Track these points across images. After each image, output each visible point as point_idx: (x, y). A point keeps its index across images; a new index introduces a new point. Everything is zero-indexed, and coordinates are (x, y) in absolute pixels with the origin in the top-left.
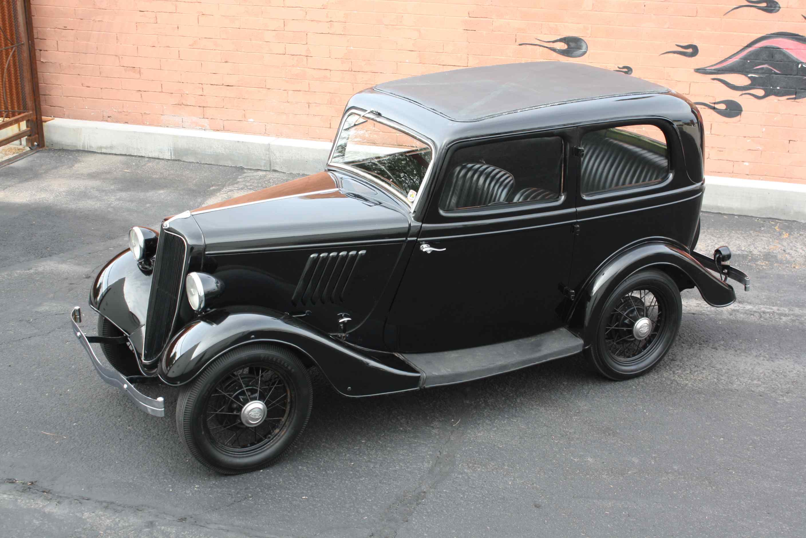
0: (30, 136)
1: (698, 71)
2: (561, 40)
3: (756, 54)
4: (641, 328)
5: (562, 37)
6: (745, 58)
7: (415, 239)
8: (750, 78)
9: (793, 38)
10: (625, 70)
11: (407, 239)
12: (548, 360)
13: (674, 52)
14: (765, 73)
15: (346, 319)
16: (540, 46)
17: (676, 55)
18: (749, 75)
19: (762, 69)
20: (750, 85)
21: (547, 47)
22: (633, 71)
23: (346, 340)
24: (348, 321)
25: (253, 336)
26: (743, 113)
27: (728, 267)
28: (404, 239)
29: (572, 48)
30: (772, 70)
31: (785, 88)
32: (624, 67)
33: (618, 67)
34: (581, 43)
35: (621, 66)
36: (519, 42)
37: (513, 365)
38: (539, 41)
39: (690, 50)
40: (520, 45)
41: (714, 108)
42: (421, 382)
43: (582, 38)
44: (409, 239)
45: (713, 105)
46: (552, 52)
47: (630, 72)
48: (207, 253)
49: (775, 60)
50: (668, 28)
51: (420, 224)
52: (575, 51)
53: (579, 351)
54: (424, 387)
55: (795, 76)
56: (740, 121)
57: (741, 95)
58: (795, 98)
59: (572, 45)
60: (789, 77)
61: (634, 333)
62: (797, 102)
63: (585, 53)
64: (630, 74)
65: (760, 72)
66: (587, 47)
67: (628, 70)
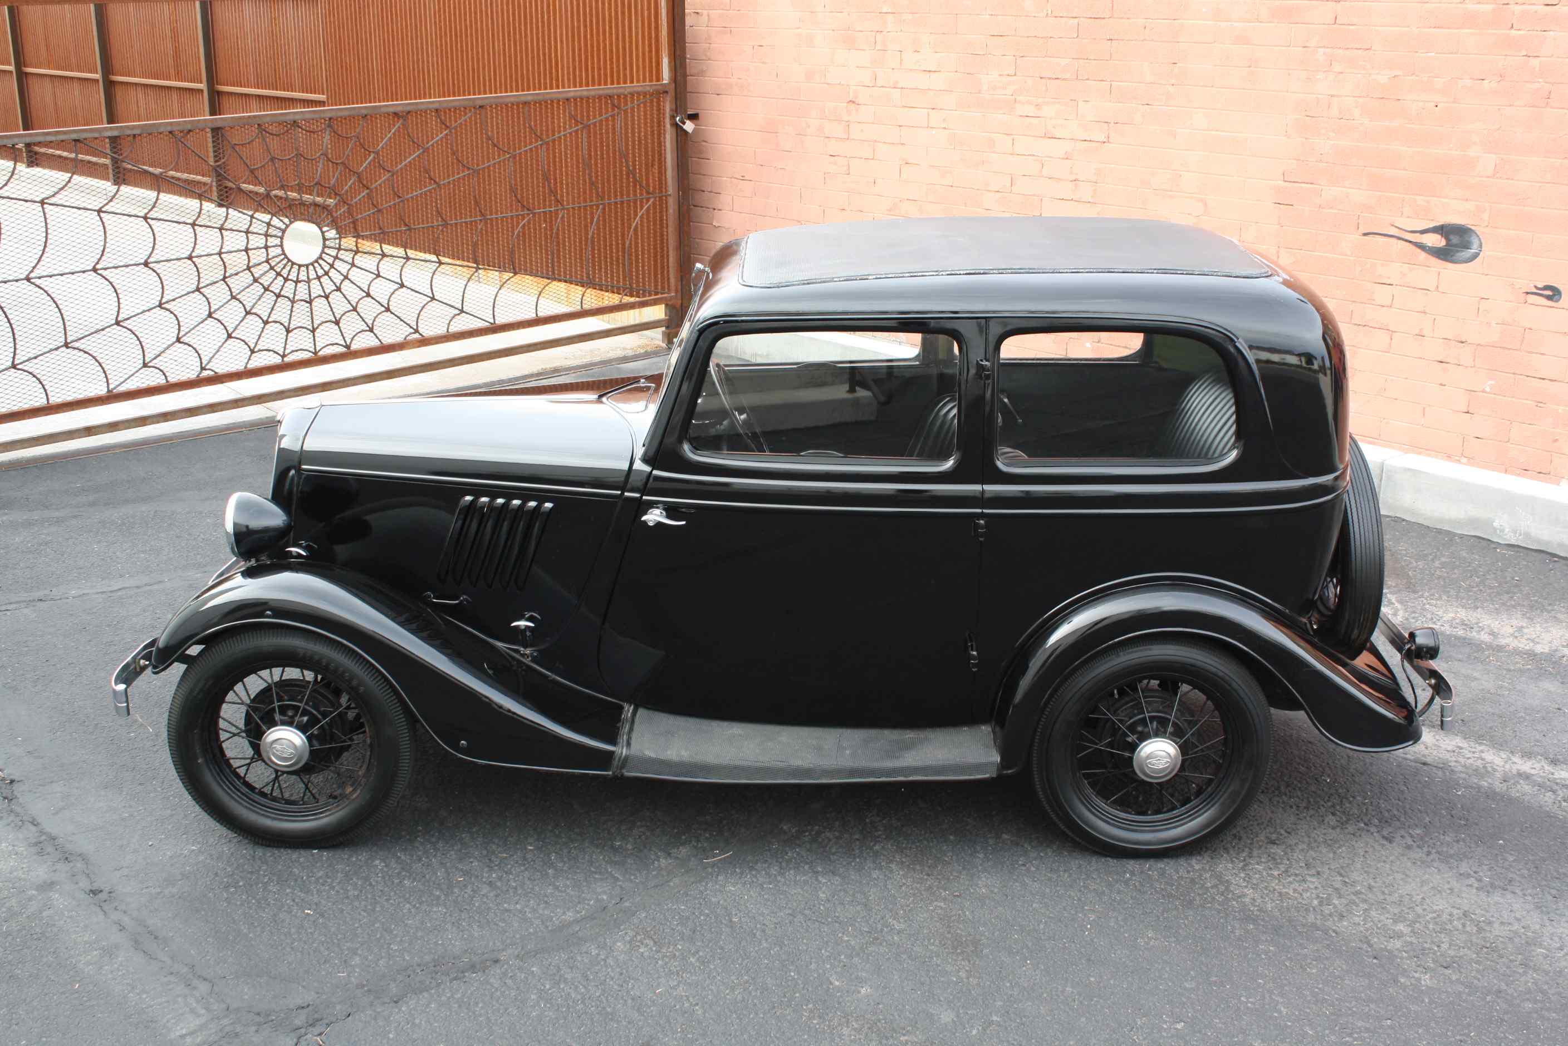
0: (667, 327)
2: (1435, 230)
4: (1149, 757)
5: (1438, 224)
7: (637, 495)
10: (1549, 293)
11: (622, 493)
12: (911, 778)
15: (522, 623)
16: (1399, 238)
21: (1410, 242)
22: (1563, 296)
23: (532, 661)
24: (527, 627)
25: (269, 612)
27: (1434, 674)
28: (619, 492)
29: (1452, 246)
32: (1547, 288)
33: (1536, 287)
34: (1470, 236)
35: (1540, 286)
36: (1363, 229)
37: (826, 772)
38: (1397, 230)
40: (1365, 234)
42: (615, 763)
43: (1473, 228)
44: (626, 494)
46: (1419, 251)
47: (1556, 298)
48: (304, 467)
51: (647, 469)
52: (1458, 251)
53: (987, 776)
54: (622, 775)
59: (1455, 239)
61: (1135, 764)
63: (1476, 256)
64: (1557, 301)
66: (1481, 246)
67: (1553, 293)
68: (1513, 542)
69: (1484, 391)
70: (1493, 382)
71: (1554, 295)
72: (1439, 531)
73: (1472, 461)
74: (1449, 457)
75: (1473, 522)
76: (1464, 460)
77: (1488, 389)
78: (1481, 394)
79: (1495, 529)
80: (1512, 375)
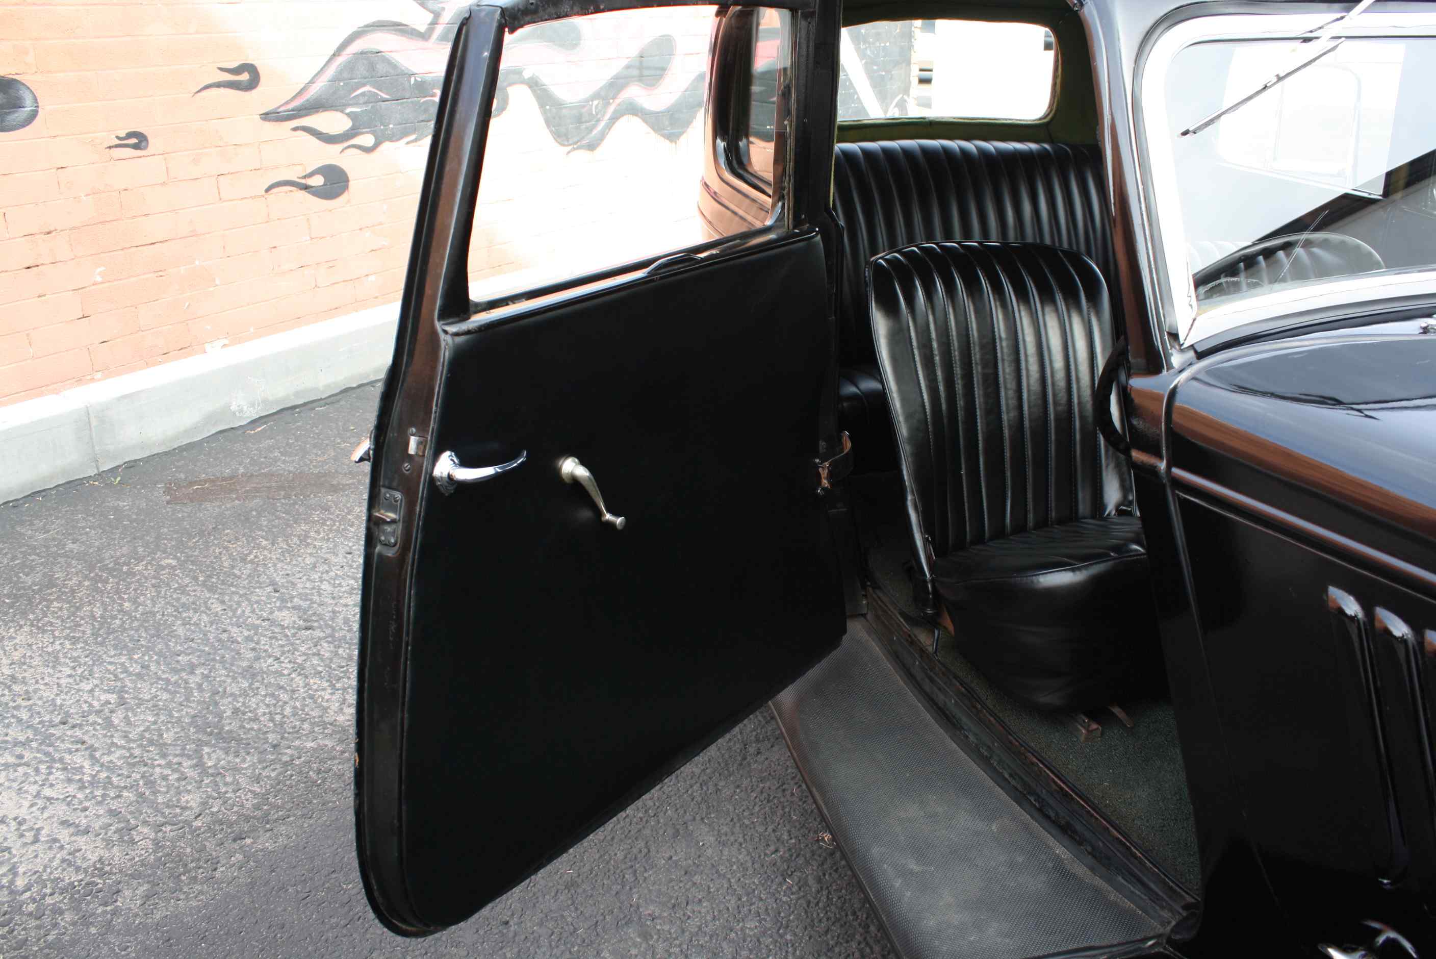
1: (267, 116)
3: (350, 67)
6: (335, 80)
8: (348, 115)
9: (396, 30)
10: (134, 141)
13: (219, 85)
14: (370, 103)
17: (222, 90)
18: (348, 110)
19: (363, 94)
20: (353, 128)
22: (150, 140)
26: (351, 183)
30: (378, 94)
31: (400, 124)
32: (130, 134)
33: (118, 137)
34: (18, 90)
35: (122, 134)
39: (245, 77)
41: (306, 188)
43: (14, 77)
45: (303, 181)
47: (143, 144)
49: (379, 75)
50: (197, 33)
52: (6, 113)
55: (409, 100)
56: (349, 201)
57: (343, 150)
58: (416, 140)
60: (402, 103)
62: (419, 146)
63: (33, 115)
64: (146, 148)
65: (362, 100)
66: (35, 100)
67: (138, 140)
68: (255, 416)
69: (95, 284)
70: (102, 269)
71: (140, 142)
72: (181, 449)
73: (108, 371)
74: (80, 381)
75: (210, 418)
76: (99, 375)
77: (99, 279)
78: (94, 287)
79: (234, 413)
80: (121, 252)
